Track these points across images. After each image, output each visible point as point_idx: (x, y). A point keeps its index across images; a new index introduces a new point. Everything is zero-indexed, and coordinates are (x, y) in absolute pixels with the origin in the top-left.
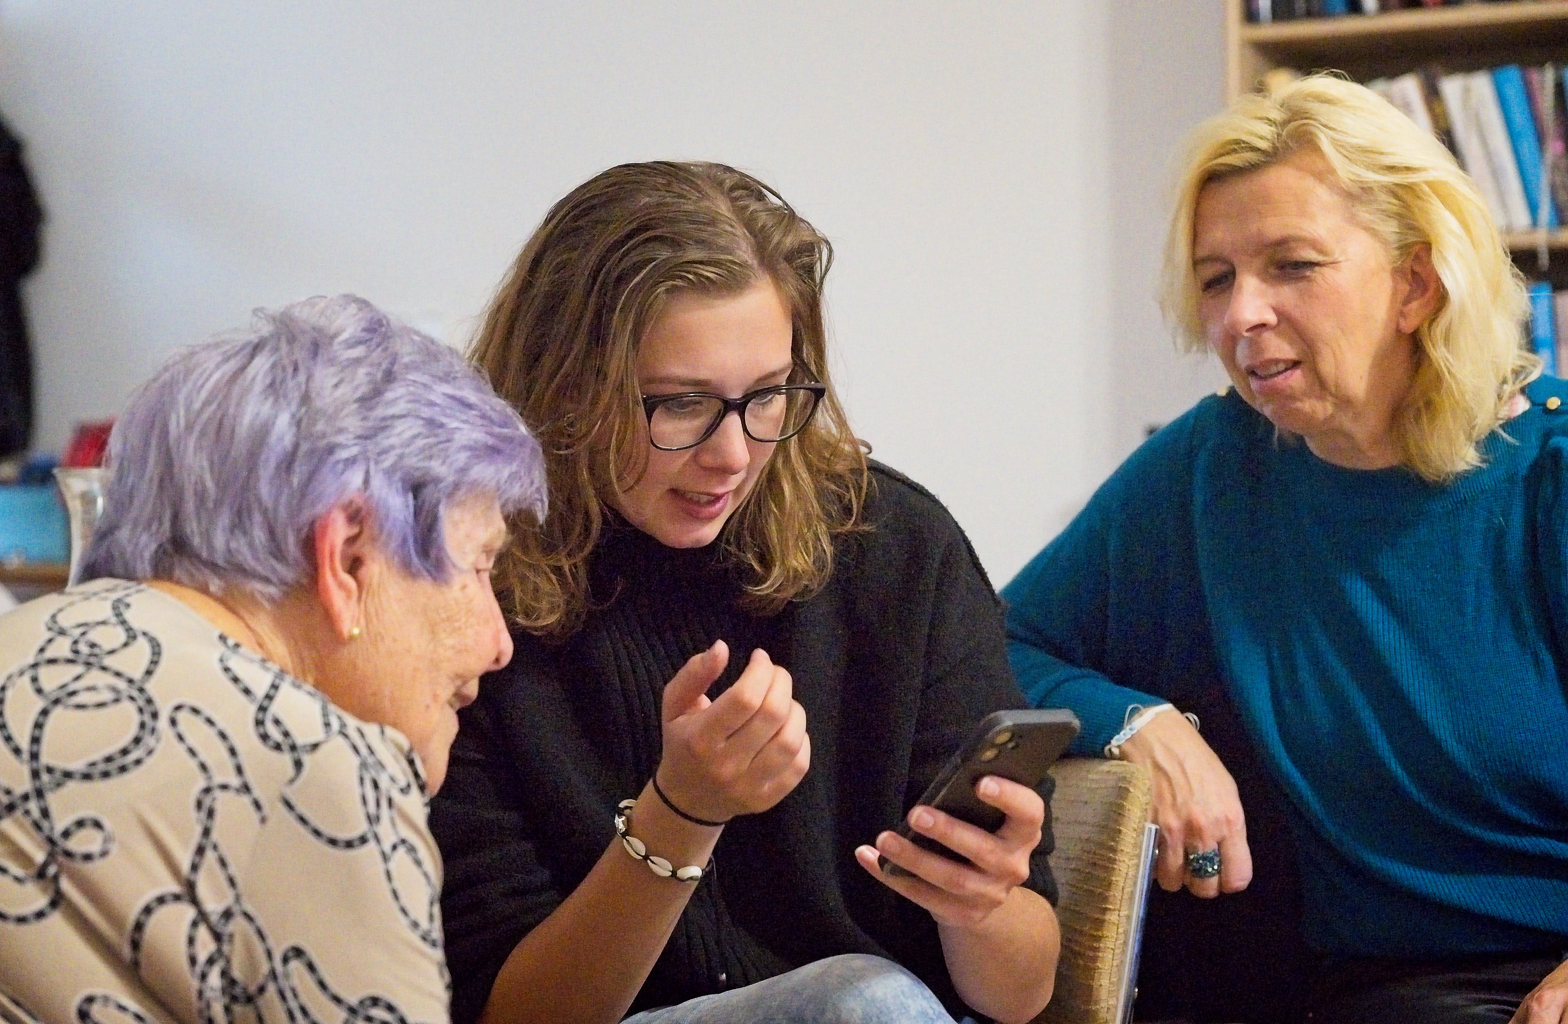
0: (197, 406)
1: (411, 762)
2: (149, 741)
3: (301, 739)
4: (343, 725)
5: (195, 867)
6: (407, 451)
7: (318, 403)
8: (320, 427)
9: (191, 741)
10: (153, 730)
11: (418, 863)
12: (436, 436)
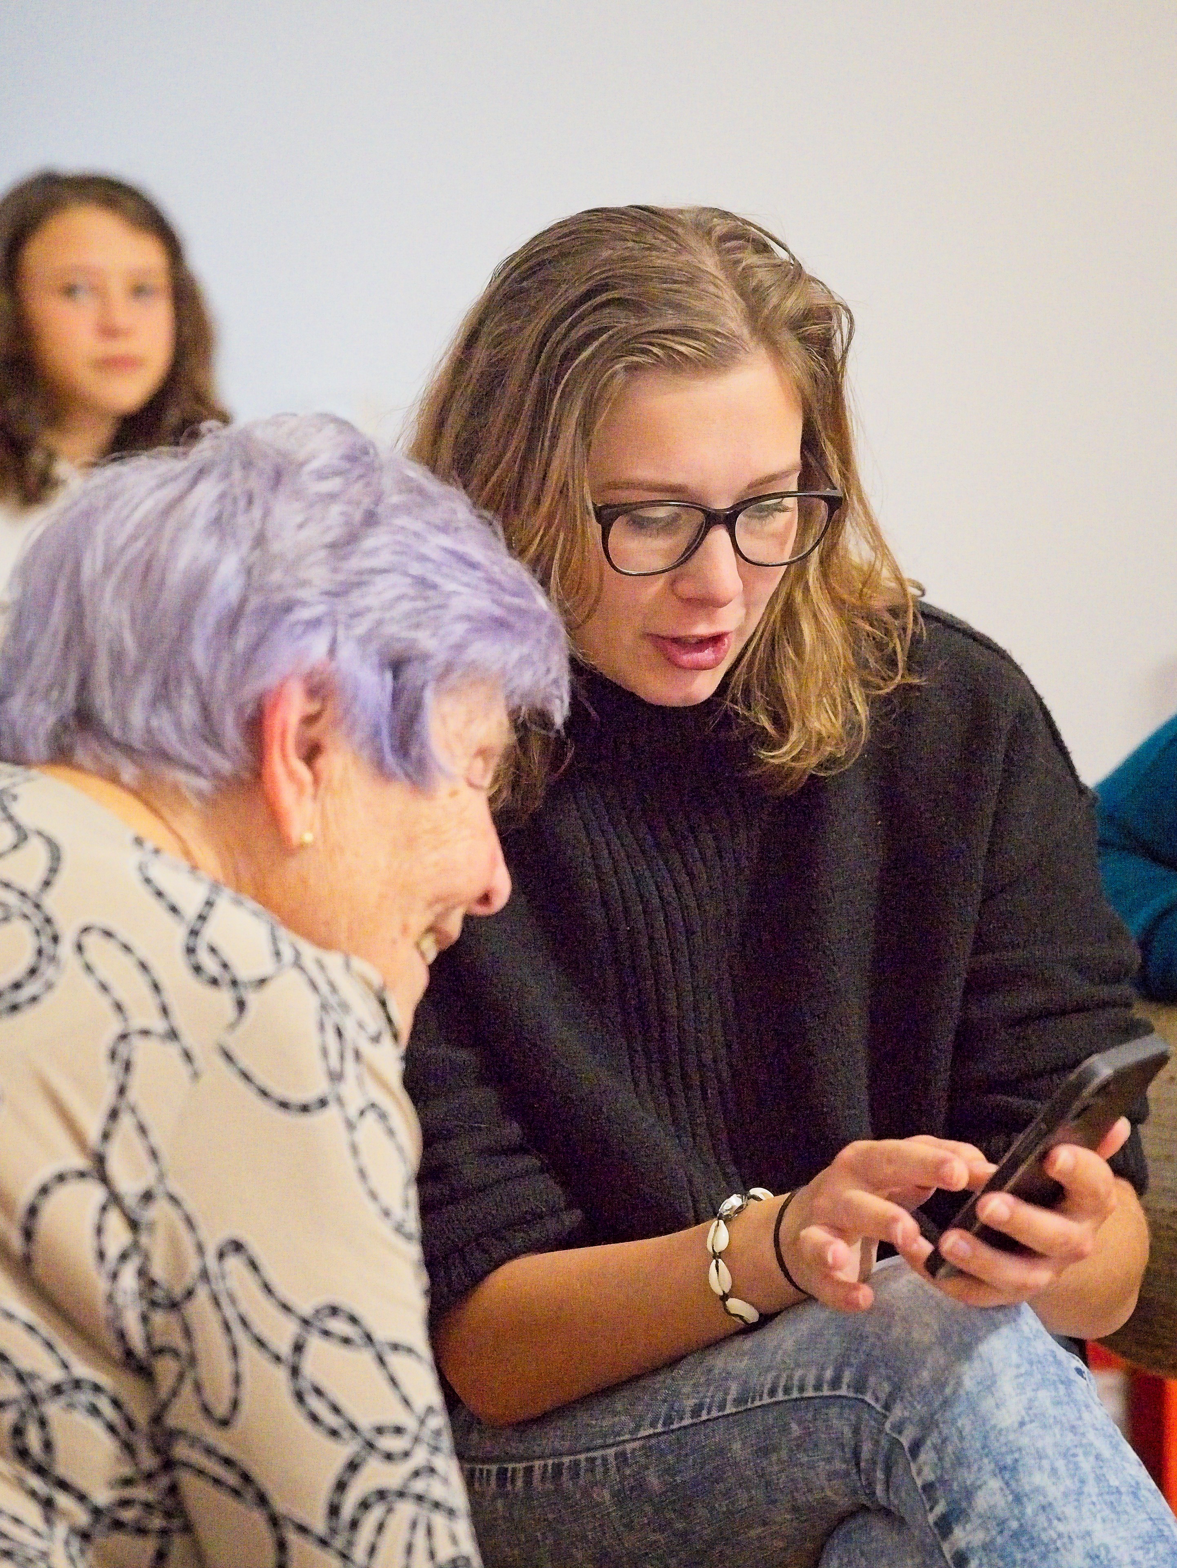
0: (120, 541)
1: (383, 1004)
2: (48, 971)
3: (245, 972)
4: (298, 955)
5: (106, 1136)
6: (388, 615)
7: (276, 547)
8: (276, 577)
9: (104, 972)
10: (53, 959)
11: (391, 1132)
12: (426, 599)
